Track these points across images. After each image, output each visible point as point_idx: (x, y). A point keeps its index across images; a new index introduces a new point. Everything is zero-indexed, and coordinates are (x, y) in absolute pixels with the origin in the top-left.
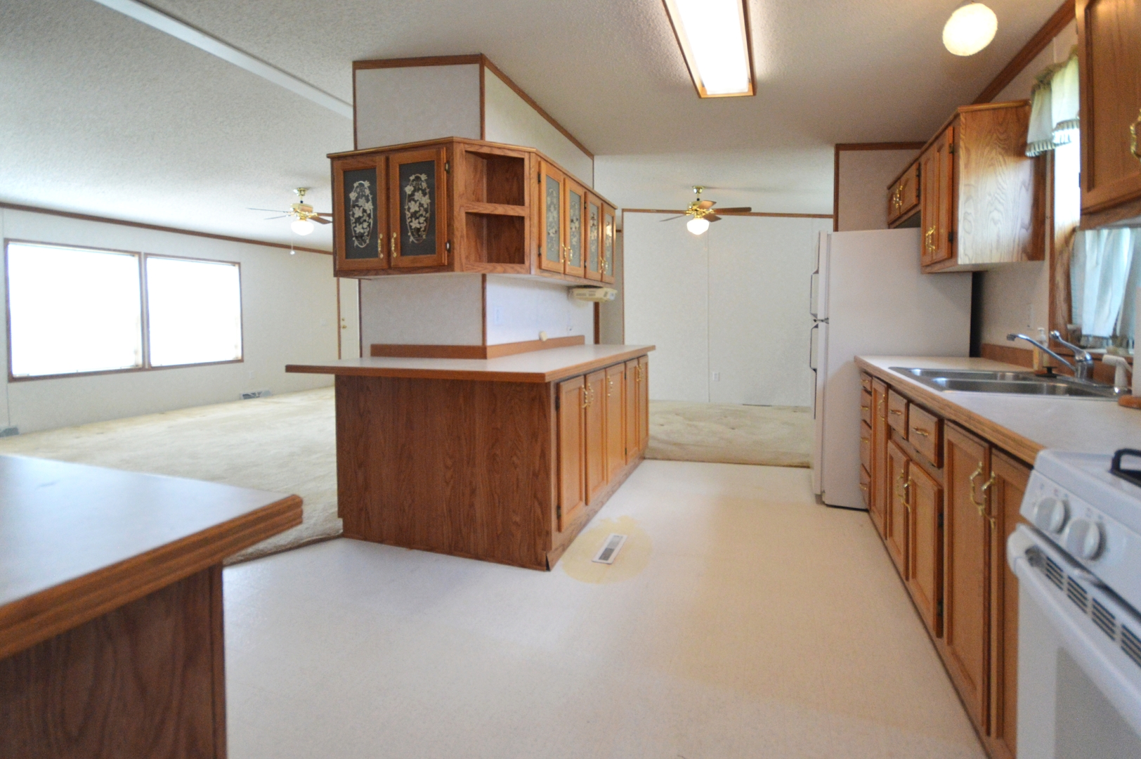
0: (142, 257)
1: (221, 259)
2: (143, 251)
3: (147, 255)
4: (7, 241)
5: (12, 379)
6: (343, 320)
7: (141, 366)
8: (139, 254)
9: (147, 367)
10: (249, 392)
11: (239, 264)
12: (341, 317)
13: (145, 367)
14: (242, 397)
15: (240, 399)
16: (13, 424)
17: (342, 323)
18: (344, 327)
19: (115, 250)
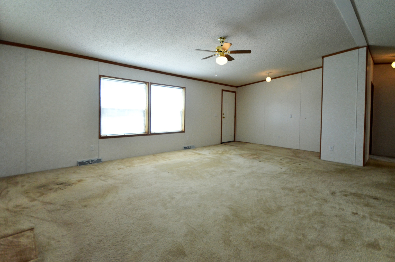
0: (149, 84)
1: (178, 86)
2: (150, 82)
3: (151, 83)
4: (100, 76)
5: (101, 137)
6: (223, 114)
7: (147, 133)
8: (148, 83)
9: (149, 134)
10: (186, 146)
11: (185, 88)
12: (223, 113)
13: (148, 134)
14: (184, 148)
15: (183, 149)
16: (100, 157)
17: (223, 116)
18: (223, 118)
19: (139, 81)
